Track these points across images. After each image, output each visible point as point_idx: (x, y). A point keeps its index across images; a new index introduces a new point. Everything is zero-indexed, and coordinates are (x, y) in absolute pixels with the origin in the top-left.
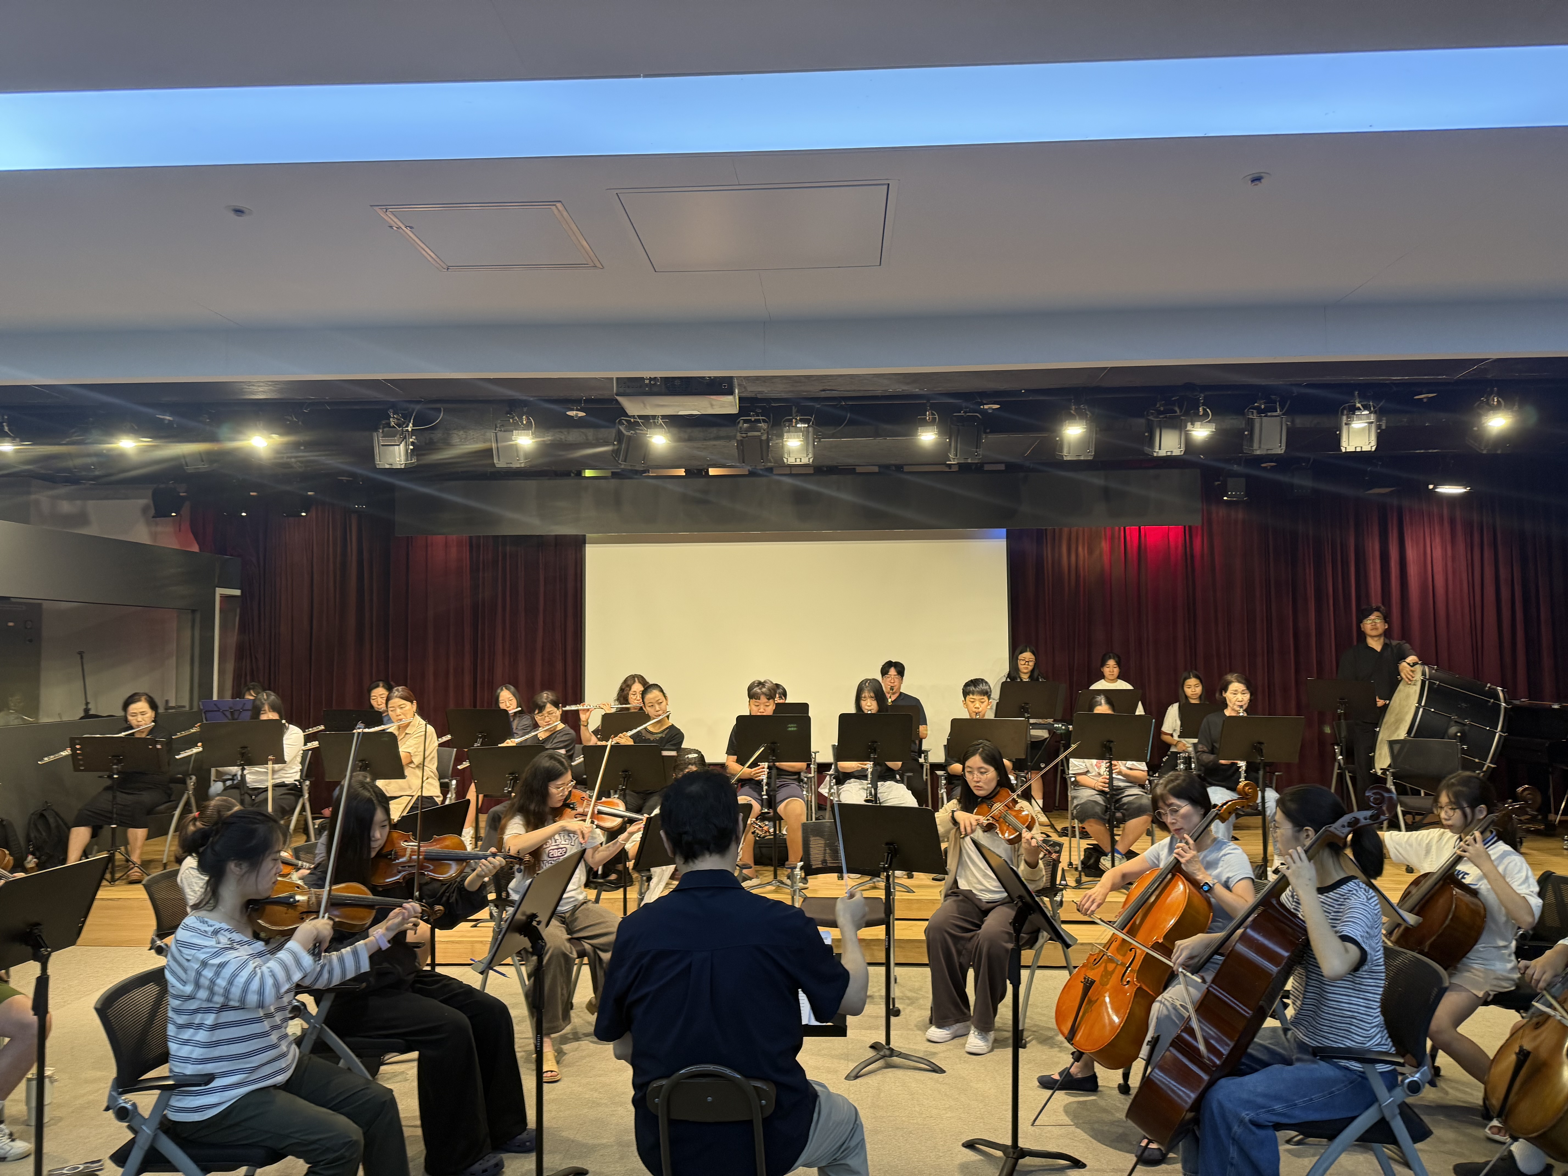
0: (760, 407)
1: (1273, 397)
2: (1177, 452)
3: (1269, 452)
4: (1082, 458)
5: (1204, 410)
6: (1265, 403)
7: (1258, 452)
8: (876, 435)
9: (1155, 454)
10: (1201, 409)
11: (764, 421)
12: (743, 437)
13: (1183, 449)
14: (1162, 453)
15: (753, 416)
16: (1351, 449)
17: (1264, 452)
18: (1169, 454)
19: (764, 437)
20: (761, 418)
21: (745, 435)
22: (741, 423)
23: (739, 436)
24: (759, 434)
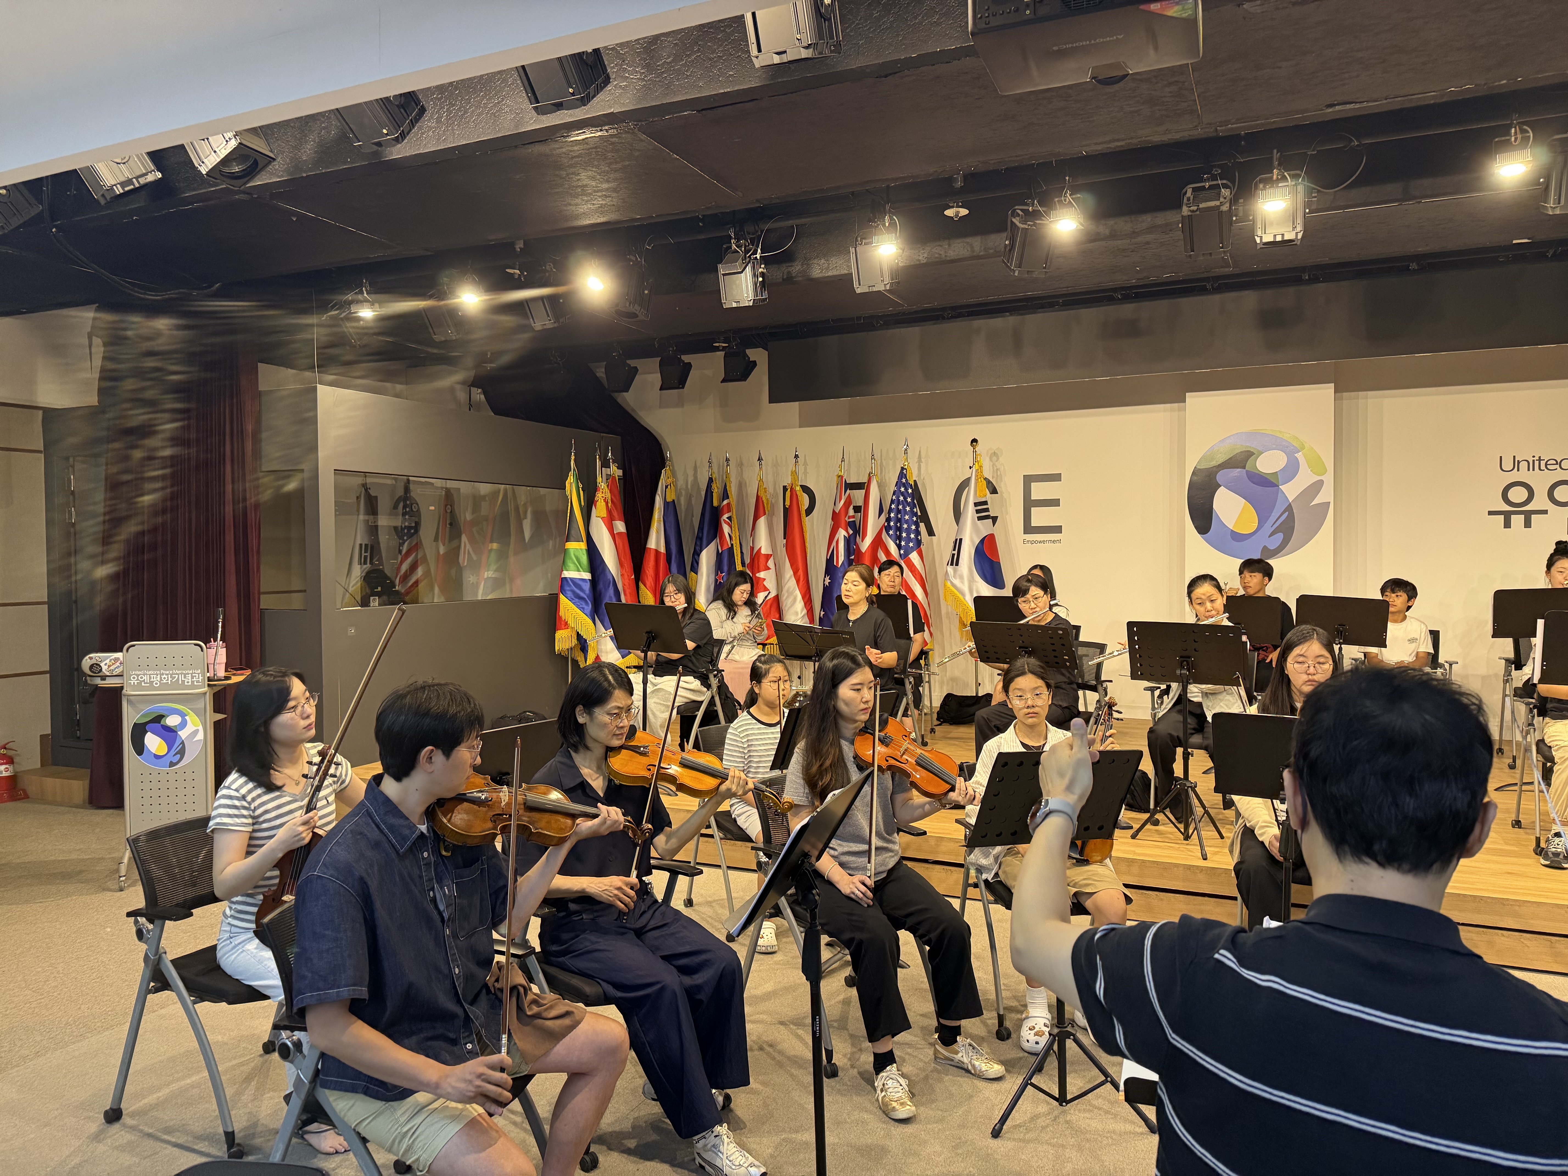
11: (1225, 186)
12: (1193, 211)
15: (1208, 180)
19: (1225, 208)
20: (1220, 182)
21: (1195, 208)
22: (1189, 193)
23: (1185, 211)
24: (1218, 203)
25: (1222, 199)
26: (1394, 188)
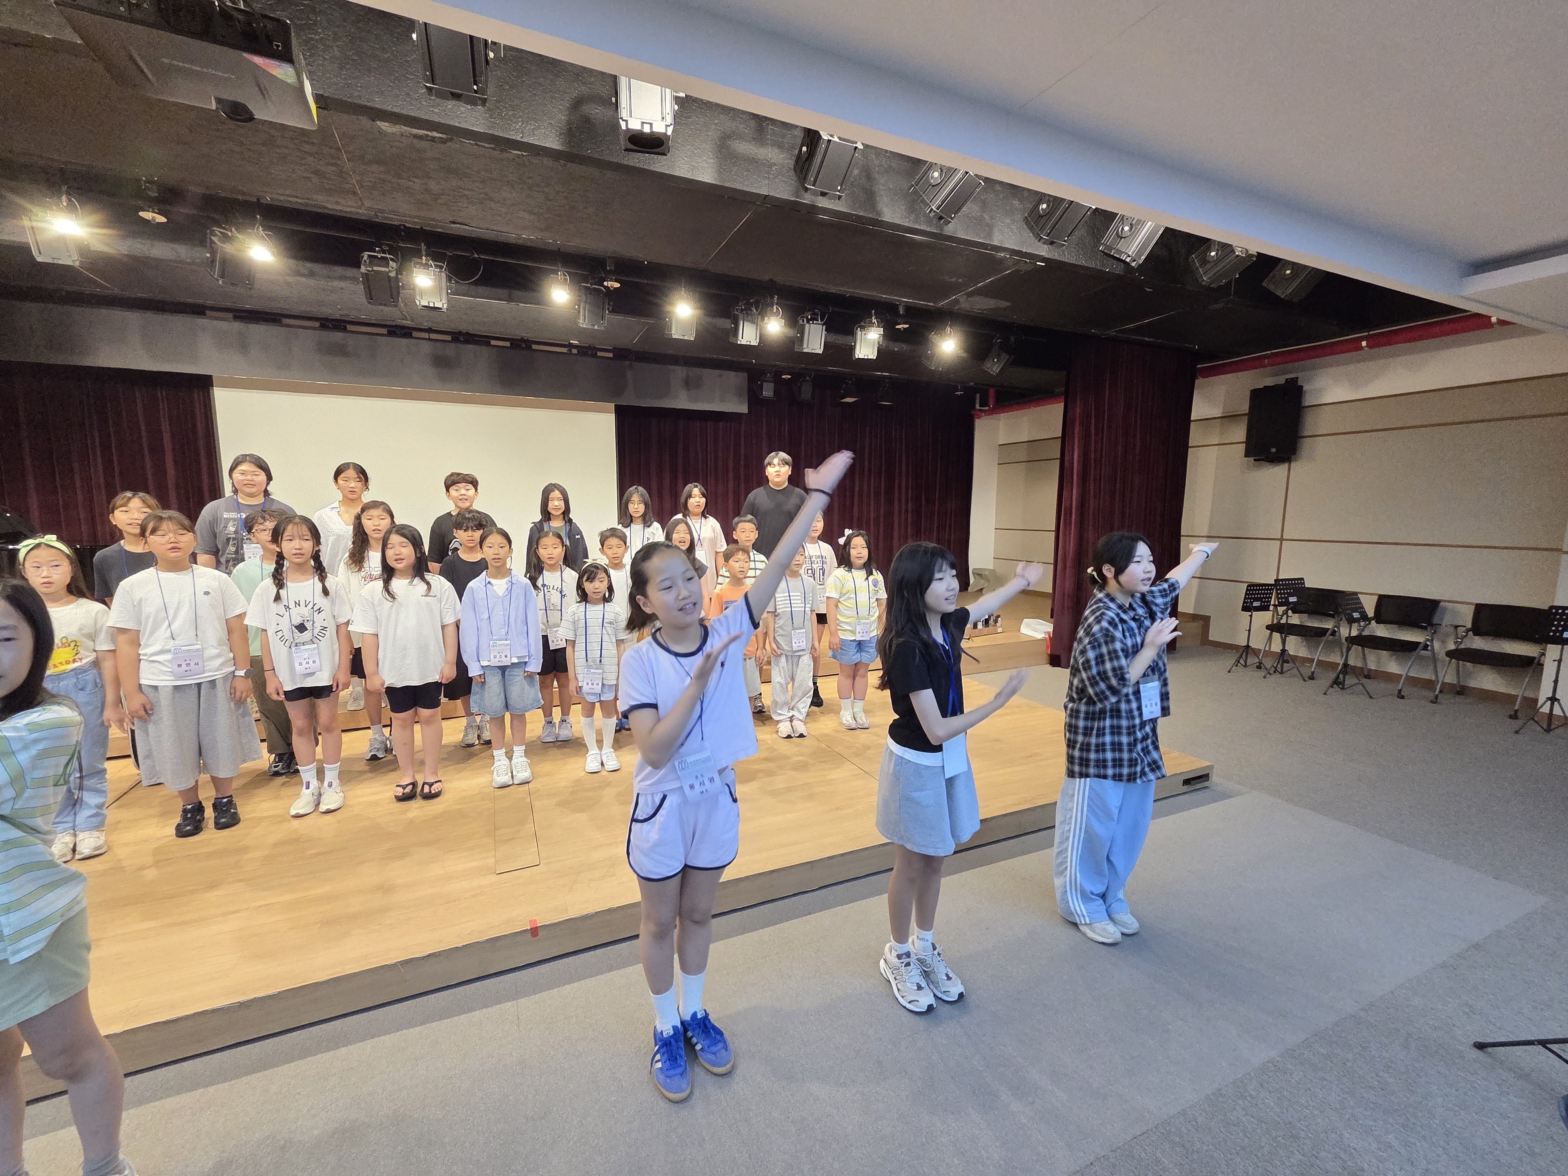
0: (387, 245)
1: (816, 311)
2: (755, 343)
3: (813, 351)
4: (686, 338)
5: (777, 308)
6: (811, 315)
7: (805, 351)
8: (510, 299)
9: (739, 343)
10: (775, 307)
11: (392, 260)
12: (368, 271)
13: (758, 340)
14: (744, 342)
15: (378, 252)
16: (861, 356)
17: (810, 351)
18: (748, 343)
19: (393, 274)
20: (388, 256)
21: (370, 269)
22: (365, 258)
23: (363, 269)
24: (387, 270)
25: (390, 268)
26: (503, 292)
